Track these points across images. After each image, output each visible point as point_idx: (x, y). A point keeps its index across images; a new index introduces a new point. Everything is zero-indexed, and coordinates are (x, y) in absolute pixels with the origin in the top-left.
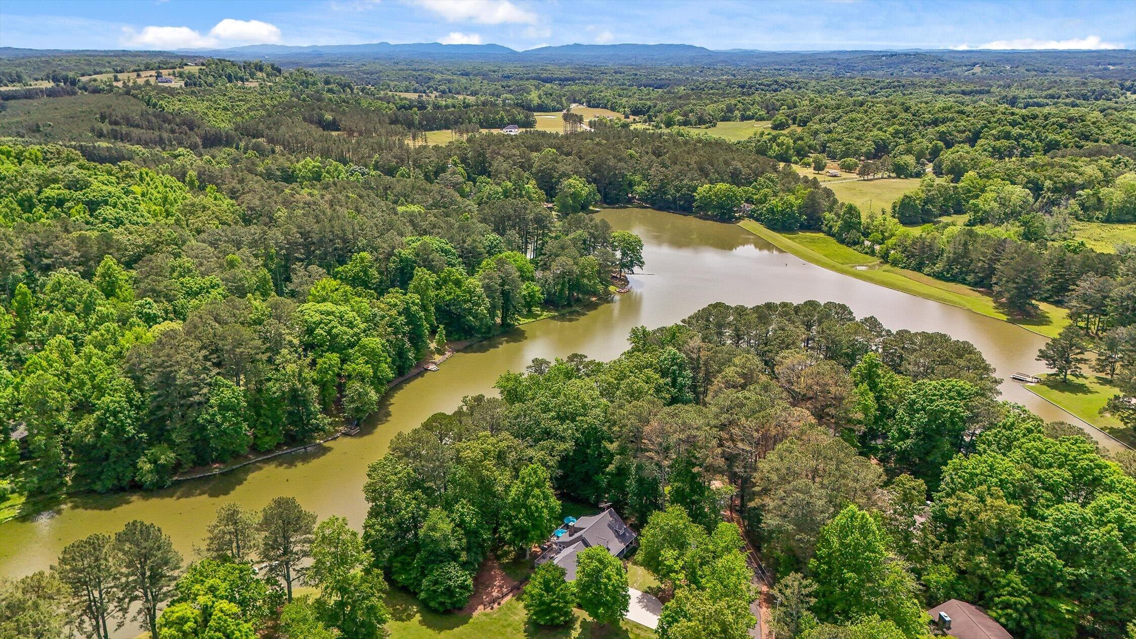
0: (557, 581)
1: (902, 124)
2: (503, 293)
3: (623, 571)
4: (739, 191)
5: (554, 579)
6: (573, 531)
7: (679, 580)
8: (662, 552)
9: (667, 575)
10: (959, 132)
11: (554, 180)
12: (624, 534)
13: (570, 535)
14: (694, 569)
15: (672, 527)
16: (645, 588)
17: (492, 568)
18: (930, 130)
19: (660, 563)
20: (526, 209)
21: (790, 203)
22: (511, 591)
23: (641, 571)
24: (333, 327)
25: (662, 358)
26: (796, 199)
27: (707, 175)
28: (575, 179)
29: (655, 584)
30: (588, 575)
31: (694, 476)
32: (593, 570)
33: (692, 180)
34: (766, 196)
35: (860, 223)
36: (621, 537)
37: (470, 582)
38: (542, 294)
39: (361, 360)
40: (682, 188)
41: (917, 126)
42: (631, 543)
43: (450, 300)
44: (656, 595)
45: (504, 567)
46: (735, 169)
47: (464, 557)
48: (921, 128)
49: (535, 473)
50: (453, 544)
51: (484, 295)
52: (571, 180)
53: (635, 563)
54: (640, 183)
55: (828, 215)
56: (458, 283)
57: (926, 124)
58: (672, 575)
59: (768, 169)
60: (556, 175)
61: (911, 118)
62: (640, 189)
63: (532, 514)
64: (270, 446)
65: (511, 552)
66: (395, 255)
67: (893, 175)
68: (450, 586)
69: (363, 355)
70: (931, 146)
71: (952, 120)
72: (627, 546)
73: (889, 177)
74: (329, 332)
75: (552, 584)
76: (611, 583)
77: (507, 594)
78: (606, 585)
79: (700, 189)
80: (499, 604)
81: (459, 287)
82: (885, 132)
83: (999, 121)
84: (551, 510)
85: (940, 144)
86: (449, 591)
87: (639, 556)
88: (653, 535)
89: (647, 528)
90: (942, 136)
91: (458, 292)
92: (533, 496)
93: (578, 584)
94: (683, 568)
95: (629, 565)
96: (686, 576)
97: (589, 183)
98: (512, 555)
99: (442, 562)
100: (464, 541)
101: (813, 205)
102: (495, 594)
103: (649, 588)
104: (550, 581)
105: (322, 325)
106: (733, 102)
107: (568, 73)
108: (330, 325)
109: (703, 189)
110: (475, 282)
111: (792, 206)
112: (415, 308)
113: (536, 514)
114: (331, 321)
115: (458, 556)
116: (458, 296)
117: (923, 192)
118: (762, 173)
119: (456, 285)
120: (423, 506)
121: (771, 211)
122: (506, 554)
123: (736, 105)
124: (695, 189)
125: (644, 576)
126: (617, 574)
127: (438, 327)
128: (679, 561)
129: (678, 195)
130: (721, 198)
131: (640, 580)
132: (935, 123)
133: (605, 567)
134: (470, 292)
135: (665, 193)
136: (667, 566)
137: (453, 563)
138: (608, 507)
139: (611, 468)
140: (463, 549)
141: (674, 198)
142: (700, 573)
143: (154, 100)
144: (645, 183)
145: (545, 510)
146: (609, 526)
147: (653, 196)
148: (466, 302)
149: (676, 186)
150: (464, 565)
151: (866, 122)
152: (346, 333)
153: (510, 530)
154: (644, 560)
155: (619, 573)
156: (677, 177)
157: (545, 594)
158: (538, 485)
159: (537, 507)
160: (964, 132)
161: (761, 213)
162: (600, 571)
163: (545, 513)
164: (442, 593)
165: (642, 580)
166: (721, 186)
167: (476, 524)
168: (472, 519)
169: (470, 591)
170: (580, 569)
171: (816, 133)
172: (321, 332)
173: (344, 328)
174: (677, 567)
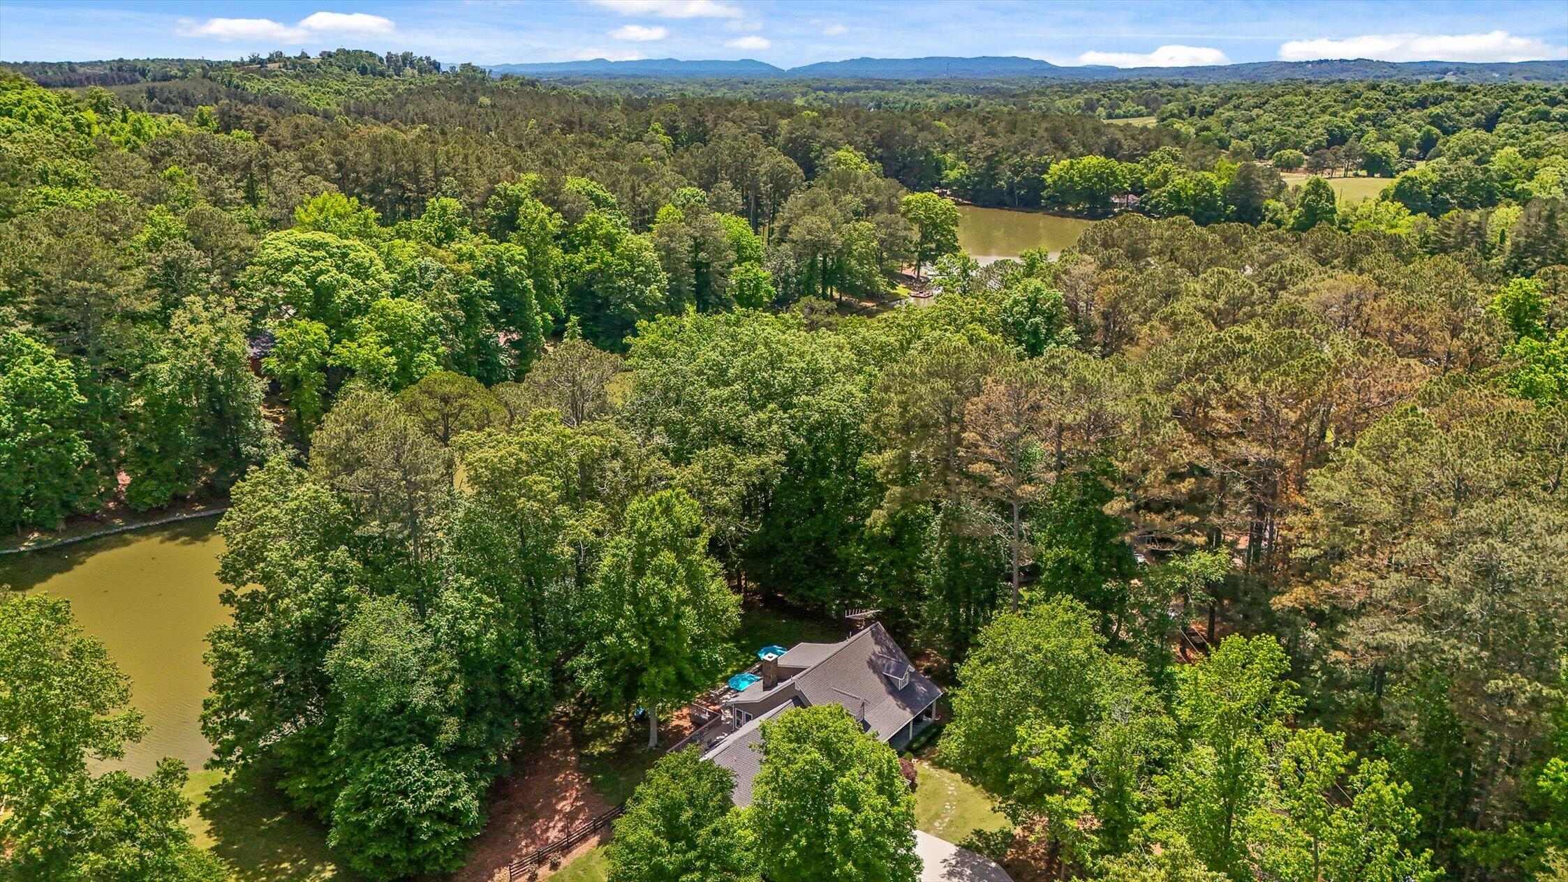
0: (705, 808)
1: (1369, 107)
2: (698, 266)
3: (901, 783)
4: (1121, 168)
5: (691, 802)
6: (772, 675)
7: (1073, 815)
8: (1021, 731)
9: (1036, 798)
10: (1464, 115)
11: (812, 155)
12: (910, 687)
13: (766, 688)
14: (1120, 781)
15: (1053, 658)
16: (967, 833)
17: (557, 768)
18: (1415, 113)
19: (1012, 764)
20: (753, 156)
21: (1209, 183)
22: (594, 831)
23: (952, 783)
24: (321, 272)
25: (1007, 303)
26: (1220, 178)
27: (1064, 150)
28: (847, 150)
29: (997, 823)
30: (786, 791)
31: (1107, 527)
32: (804, 775)
33: (1040, 154)
34: (1165, 175)
35: (1333, 211)
36: (905, 696)
37: (468, 801)
38: (775, 284)
39: (371, 338)
40: (1023, 167)
41: (1393, 109)
42: (928, 713)
43: (592, 271)
44: (997, 854)
45: (588, 766)
46: (1113, 141)
47: (450, 731)
48: (1399, 111)
49: (667, 511)
50: (421, 695)
51: (658, 265)
52: (840, 153)
53: (939, 764)
54: (953, 167)
55: (1272, 204)
56: (610, 242)
57: (1408, 106)
58: (1054, 800)
59: (1167, 139)
60: (817, 146)
61: (1383, 97)
62: (953, 174)
63: (653, 622)
64: (157, 500)
65: (616, 727)
66: (498, 194)
67: (1364, 173)
68: (402, 812)
69: (378, 329)
70: (1419, 135)
71: (1451, 99)
72: (917, 721)
73: (1356, 175)
74: (311, 282)
75: (687, 815)
76: (859, 818)
77: (584, 838)
78: (842, 823)
79: (1054, 168)
80: (555, 866)
81: (612, 250)
82: (1343, 117)
83: (1528, 99)
84: (710, 615)
85: (1436, 131)
86: (402, 829)
87: (951, 743)
88: (995, 683)
89: (974, 662)
90: (1436, 121)
91: (608, 257)
92: (657, 571)
93: (759, 822)
94: (1084, 780)
95: (922, 767)
96: (1095, 803)
97: (872, 161)
98: (618, 736)
99: (388, 743)
100: (457, 687)
101: (1247, 186)
102: (553, 835)
103: (979, 833)
104: (680, 806)
105: (297, 268)
106: (1095, 96)
107: (850, 84)
108: (314, 268)
109: (1058, 168)
110: (643, 244)
111: (1212, 187)
112: (512, 269)
113: (663, 620)
114: (317, 259)
115: (435, 728)
116: (608, 265)
117: (1434, 171)
118: (1157, 146)
119: (606, 245)
120: (349, 590)
121: (1175, 196)
122: (604, 732)
123: (1099, 100)
124: (1045, 168)
125: (960, 801)
126: (880, 790)
127: (567, 320)
128: (1073, 760)
129: (1017, 179)
130: (1090, 179)
131: (951, 811)
132: (1422, 104)
133: (843, 765)
134: (631, 259)
135: (994, 179)
136: (1035, 772)
137: (420, 748)
138: (868, 622)
139: (877, 520)
140: (451, 711)
141: (1011, 186)
142: (1137, 796)
143: (235, 81)
144: (963, 164)
145: (688, 610)
146: (871, 664)
147: (976, 184)
148: (622, 275)
149: (1014, 165)
150: (454, 755)
151: (1310, 106)
152: (345, 285)
153: (600, 665)
154: (965, 755)
155: (885, 787)
156: (1016, 152)
157: (665, 844)
158: (672, 543)
159: (664, 600)
160: (1473, 114)
161: (1158, 203)
162: (827, 779)
163: (690, 622)
164: (383, 832)
165: (954, 812)
166: (1092, 161)
167: (494, 644)
168: (486, 628)
169: (466, 829)
170: (767, 770)
171: (1229, 122)
172: (294, 278)
173: (345, 276)
174: (1066, 777)
